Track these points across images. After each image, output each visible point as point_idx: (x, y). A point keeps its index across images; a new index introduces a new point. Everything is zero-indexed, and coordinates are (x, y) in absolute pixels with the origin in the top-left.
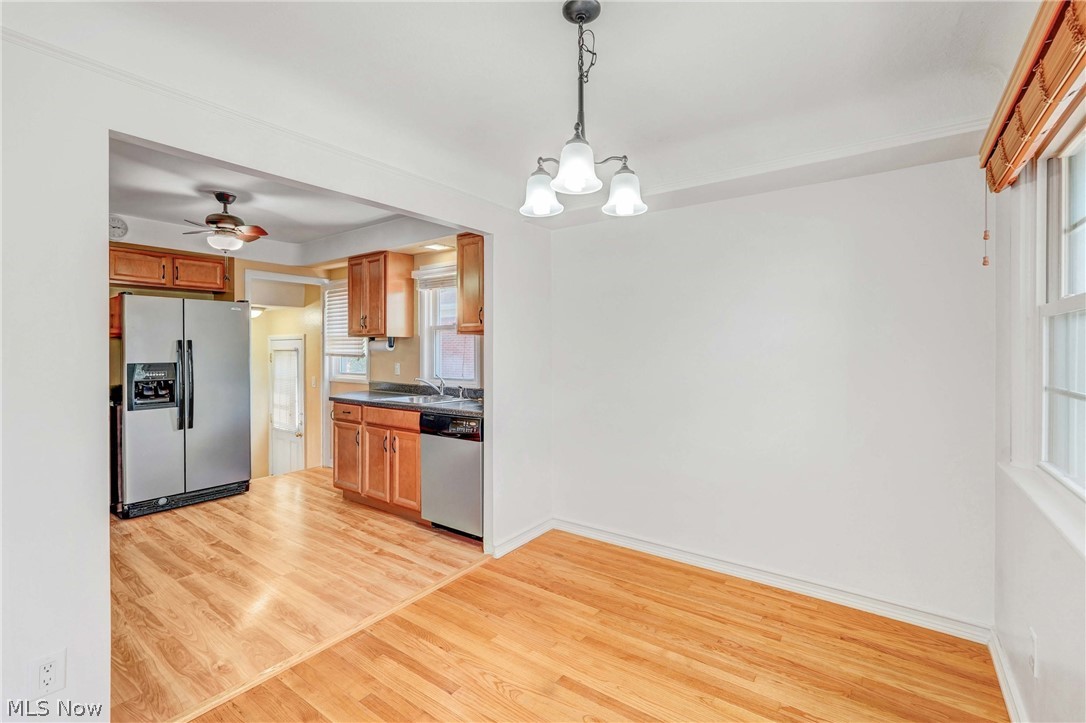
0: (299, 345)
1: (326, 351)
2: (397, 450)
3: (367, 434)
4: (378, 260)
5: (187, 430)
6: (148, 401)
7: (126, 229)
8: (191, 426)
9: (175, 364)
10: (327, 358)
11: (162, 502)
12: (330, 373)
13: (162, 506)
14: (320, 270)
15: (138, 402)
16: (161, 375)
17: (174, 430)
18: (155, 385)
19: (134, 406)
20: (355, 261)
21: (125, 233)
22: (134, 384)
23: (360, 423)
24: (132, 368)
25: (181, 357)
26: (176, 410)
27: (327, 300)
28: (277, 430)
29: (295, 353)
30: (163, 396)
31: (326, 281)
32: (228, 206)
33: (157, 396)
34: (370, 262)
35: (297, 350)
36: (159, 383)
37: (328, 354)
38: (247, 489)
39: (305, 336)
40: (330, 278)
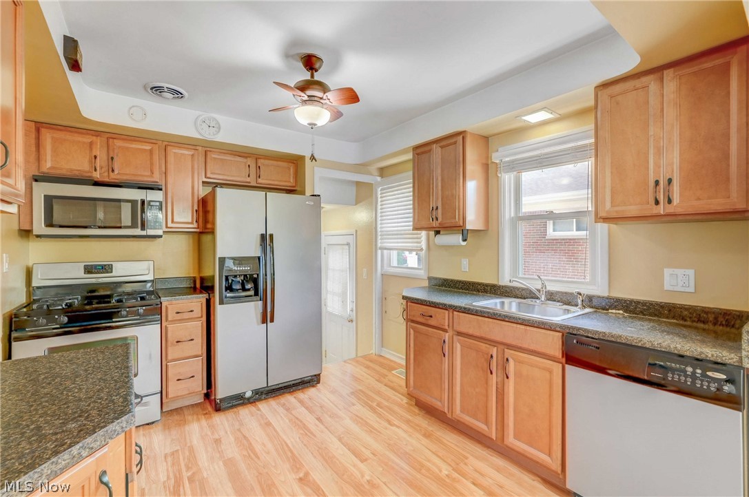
0: (351, 239)
1: (379, 245)
2: (511, 375)
3: (459, 346)
4: (455, 143)
5: (269, 324)
6: (237, 294)
7: (219, 128)
8: (272, 320)
9: (259, 258)
10: (379, 252)
11: (248, 394)
12: (382, 266)
13: (249, 399)
14: (374, 168)
15: (228, 295)
16: (246, 269)
17: (258, 324)
18: (242, 278)
19: (225, 300)
20: (421, 150)
21: (219, 132)
22: (224, 277)
23: (445, 331)
24: (222, 260)
25: (264, 251)
26: (260, 303)
27: (379, 196)
28: (331, 314)
29: (347, 247)
30: (249, 290)
31: (379, 179)
32: (315, 74)
33: (244, 289)
34: (442, 147)
35: (348, 244)
36: (245, 276)
37: (381, 248)
38: (318, 382)
39: (356, 231)
40: (382, 176)
